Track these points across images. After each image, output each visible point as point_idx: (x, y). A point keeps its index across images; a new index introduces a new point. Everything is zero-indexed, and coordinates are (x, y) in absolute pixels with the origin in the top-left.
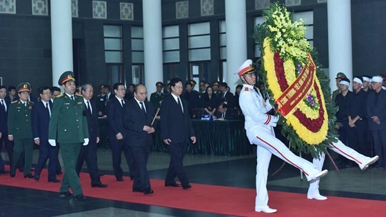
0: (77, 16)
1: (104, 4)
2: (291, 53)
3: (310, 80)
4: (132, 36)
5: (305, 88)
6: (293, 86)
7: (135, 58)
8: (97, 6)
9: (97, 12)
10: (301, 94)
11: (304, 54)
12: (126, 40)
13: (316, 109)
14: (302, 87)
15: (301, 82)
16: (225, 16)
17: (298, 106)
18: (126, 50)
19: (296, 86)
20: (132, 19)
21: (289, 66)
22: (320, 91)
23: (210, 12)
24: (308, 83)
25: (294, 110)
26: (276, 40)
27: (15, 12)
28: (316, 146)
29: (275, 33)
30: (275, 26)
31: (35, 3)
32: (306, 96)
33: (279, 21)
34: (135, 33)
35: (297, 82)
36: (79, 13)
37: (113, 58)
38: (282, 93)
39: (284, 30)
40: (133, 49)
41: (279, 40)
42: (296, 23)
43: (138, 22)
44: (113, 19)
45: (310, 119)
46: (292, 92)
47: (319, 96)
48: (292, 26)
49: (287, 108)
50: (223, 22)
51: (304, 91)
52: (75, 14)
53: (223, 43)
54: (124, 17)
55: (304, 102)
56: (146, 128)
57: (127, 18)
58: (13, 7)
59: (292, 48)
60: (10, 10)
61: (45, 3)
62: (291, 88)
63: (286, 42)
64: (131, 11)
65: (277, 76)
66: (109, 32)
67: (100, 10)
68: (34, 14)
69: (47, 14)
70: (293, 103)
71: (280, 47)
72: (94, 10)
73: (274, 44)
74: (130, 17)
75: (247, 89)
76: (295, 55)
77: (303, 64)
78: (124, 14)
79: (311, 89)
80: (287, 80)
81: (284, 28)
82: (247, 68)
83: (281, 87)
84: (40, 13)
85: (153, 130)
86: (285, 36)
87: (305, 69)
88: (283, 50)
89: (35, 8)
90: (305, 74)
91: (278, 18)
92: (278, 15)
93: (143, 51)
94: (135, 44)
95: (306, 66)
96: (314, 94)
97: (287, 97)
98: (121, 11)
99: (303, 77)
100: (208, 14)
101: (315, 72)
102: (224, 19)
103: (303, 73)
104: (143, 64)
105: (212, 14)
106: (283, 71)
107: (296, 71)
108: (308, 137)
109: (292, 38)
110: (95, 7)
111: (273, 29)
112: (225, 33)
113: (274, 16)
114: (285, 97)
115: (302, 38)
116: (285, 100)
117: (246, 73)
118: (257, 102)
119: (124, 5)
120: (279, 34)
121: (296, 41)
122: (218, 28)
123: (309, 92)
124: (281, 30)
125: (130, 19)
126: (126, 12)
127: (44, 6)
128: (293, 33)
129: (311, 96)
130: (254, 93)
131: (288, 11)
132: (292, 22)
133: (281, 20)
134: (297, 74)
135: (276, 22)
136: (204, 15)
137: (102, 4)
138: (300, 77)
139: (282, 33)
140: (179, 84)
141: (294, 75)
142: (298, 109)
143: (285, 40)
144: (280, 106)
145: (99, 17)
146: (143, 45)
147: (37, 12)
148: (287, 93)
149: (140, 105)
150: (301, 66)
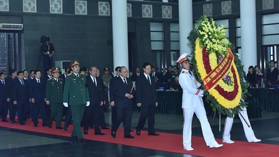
0: (131, 16)
1: (150, 7)
2: (214, 49)
3: (228, 66)
4: (171, 30)
5: (224, 71)
6: (215, 70)
7: (173, 46)
8: (145, 8)
9: (145, 13)
10: (220, 75)
11: (225, 49)
12: (166, 33)
13: (232, 85)
14: (221, 71)
15: (221, 68)
16: (240, 14)
17: (218, 83)
18: (167, 40)
19: (217, 70)
20: (171, 18)
21: (213, 57)
22: (237, 73)
23: (228, 12)
24: (226, 68)
25: (215, 86)
26: (204, 40)
27: (86, 14)
28: (231, 109)
29: (204, 35)
30: (204, 31)
31: (100, 7)
32: (225, 77)
33: (206, 27)
34: (173, 28)
35: (217, 67)
36: (132, 13)
37: (157, 46)
38: (207, 75)
39: (210, 33)
40: (171, 40)
41: (206, 40)
42: (219, 28)
43: (175, 19)
44: (157, 18)
45: (226, 91)
46: (214, 74)
47: (235, 76)
48: (216, 30)
49: (210, 85)
50: (238, 19)
51: (222, 73)
52: (129, 15)
53: (238, 34)
54: (165, 16)
55: (222, 81)
56: (127, 95)
57: (167, 17)
58: (85, 10)
59: (215, 45)
60: (83, 12)
61: (108, 7)
62: (213, 72)
63: (211, 41)
64: (170, 12)
65: (204, 64)
66: (154, 27)
67: (147, 11)
68: (100, 15)
69: (109, 15)
70: (214, 81)
71: (207, 45)
72: (143, 11)
73: (202, 43)
74: (169, 16)
75: (183, 72)
76: (217, 50)
77: (224, 56)
78: (165, 14)
79: (228, 72)
80: (211, 66)
81: (210, 32)
82: (184, 58)
83: (207, 71)
84: (104, 14)
85: (132, 96)
86: (211, 37)
87: (224, 59)
88: (208, 47)
89: (100, 10)
90: (224, 62)
91: (206, 26)
92: (206, 23)
93: (179, 41)
94: (173, 36)
95: (226, 57)
96: (231, 75)
97: (210, 78)
98: (163, 12)
99: (222, 64)
100: (227, 13)
101: (233, 61)
102: (239, 17)
103: (223, 61)
104: (179, 51)
105: (230, 13)
106: (208, 60)
107: (218, 60)
108: (225, 103)
109: (215, 39)
110: (144, 9)
111: (202, 33)
112: (240, 27)
113: (202, 24)
114: (209, 78)
115: (223, 38)
116: (209, 79)
117: (183, 62)
118: (190, 81)
119: (165, 8)
120: (206, 36)
121: (218, 41)
122: (235, 23)
123: (226, 74)
124: (208, 33)
125: (169, 18)
126: (167, 13)
127: (107, 9)
128: (216, 35)
129: (228, 77)
130: (189, 75)
131: (214, 20)
132: (216, 28)
133: (208, 26)
134: (218, 62)
135: (204, 28)
136: (224, 14)
137: (149, 7)
138: (220, 64)
139: (209, 35)
140: (148, 67)
141: (216, 63)
142: (218, 85)
143: (210, 39)
144: (205, 83)
145: (147, 16)
146: (179, 37)
147: (102, 13)
148: (210, 74)
149: (124, 81)
150: (222, 57)
